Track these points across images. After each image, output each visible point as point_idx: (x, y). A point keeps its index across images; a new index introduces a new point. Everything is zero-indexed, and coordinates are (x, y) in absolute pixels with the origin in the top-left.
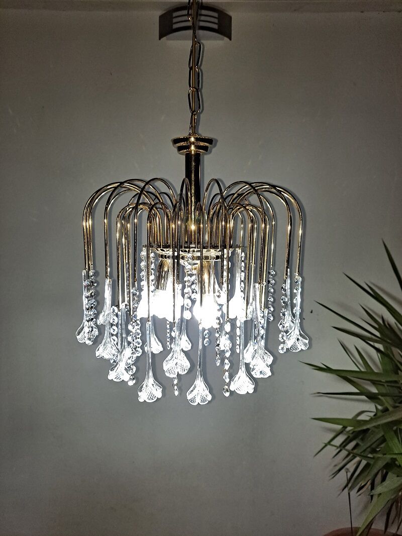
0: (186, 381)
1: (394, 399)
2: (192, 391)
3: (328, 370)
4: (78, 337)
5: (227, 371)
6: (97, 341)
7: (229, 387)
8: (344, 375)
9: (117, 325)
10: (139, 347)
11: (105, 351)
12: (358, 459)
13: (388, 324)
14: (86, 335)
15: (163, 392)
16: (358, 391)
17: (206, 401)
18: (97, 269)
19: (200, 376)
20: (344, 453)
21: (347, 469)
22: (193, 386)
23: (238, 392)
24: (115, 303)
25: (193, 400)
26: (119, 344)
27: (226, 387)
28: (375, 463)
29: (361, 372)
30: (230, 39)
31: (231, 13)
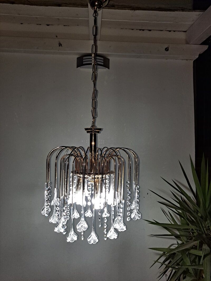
0: (87, 233)
1: (187, 238)
2: (90, 237)
3: (157, 223)
4: (42, 212)
5: (105, 228)
6: (50, 214)
7: (106, 236)
8: (165, 226)
9: (59, 207)
10: (68, 216)
11: (53, 220)
12: (170, 269)
13: (184, 200)
14: (45, 211)
15: (78, 238)
16: (171, 234)
17: (96, 242)
18: (51, 181)
19: (93, 231)
20: (164, 266)
21: (166, 275)
22: (90, 235)
23: (110, 238)
24: (58, 197)
25: (90, 242)
26: (60, 215)
27: (105, 236)
28: (178, 271)
29: (172, 224)
30: (109, 69)
31: (109, 58)
